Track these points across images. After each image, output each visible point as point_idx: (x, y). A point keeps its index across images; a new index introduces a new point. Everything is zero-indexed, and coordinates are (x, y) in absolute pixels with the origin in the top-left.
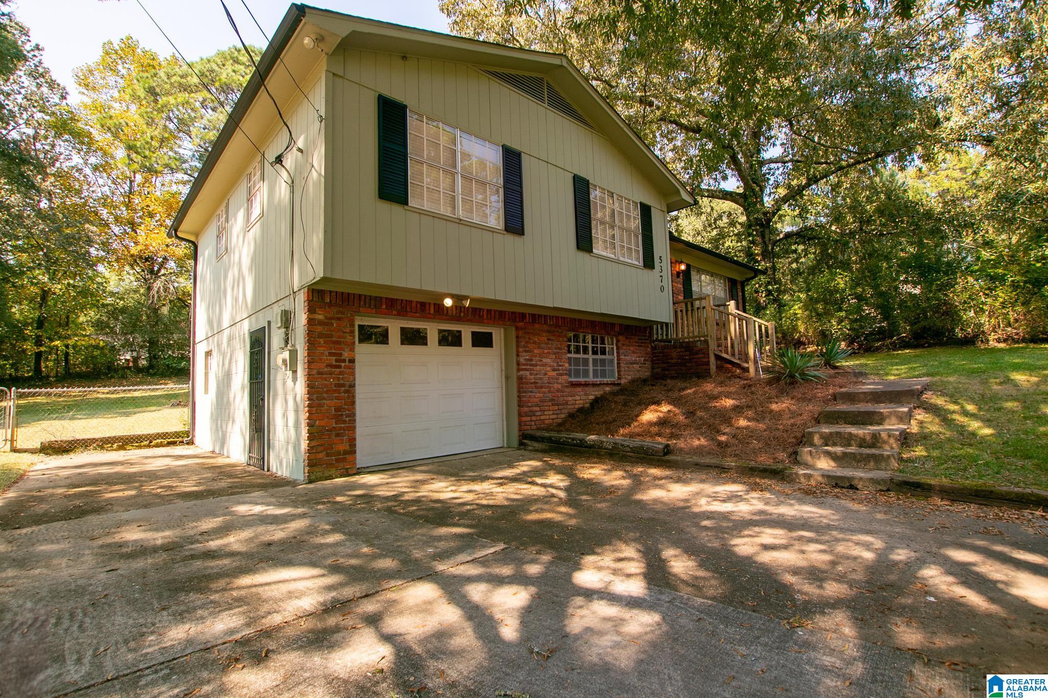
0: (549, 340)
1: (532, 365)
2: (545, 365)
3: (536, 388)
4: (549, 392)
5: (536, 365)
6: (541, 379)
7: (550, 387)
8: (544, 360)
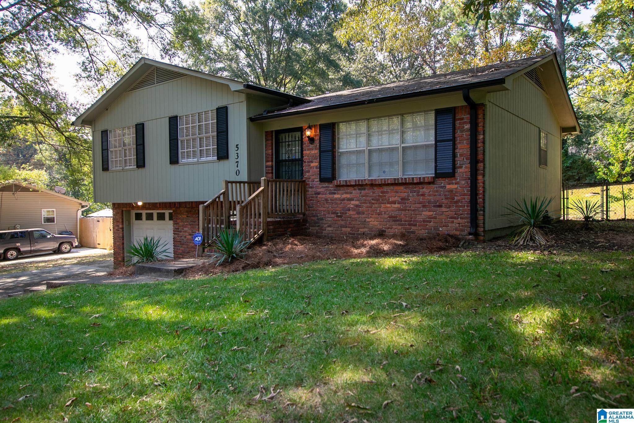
0: (187, 216)
1: (178, 231)
2: (186, 232)
3: (181, 244)
4: (188, 247)
5: (181, 232)
6: (183, 239)
7: (187, 245)
8: (185, 229)
